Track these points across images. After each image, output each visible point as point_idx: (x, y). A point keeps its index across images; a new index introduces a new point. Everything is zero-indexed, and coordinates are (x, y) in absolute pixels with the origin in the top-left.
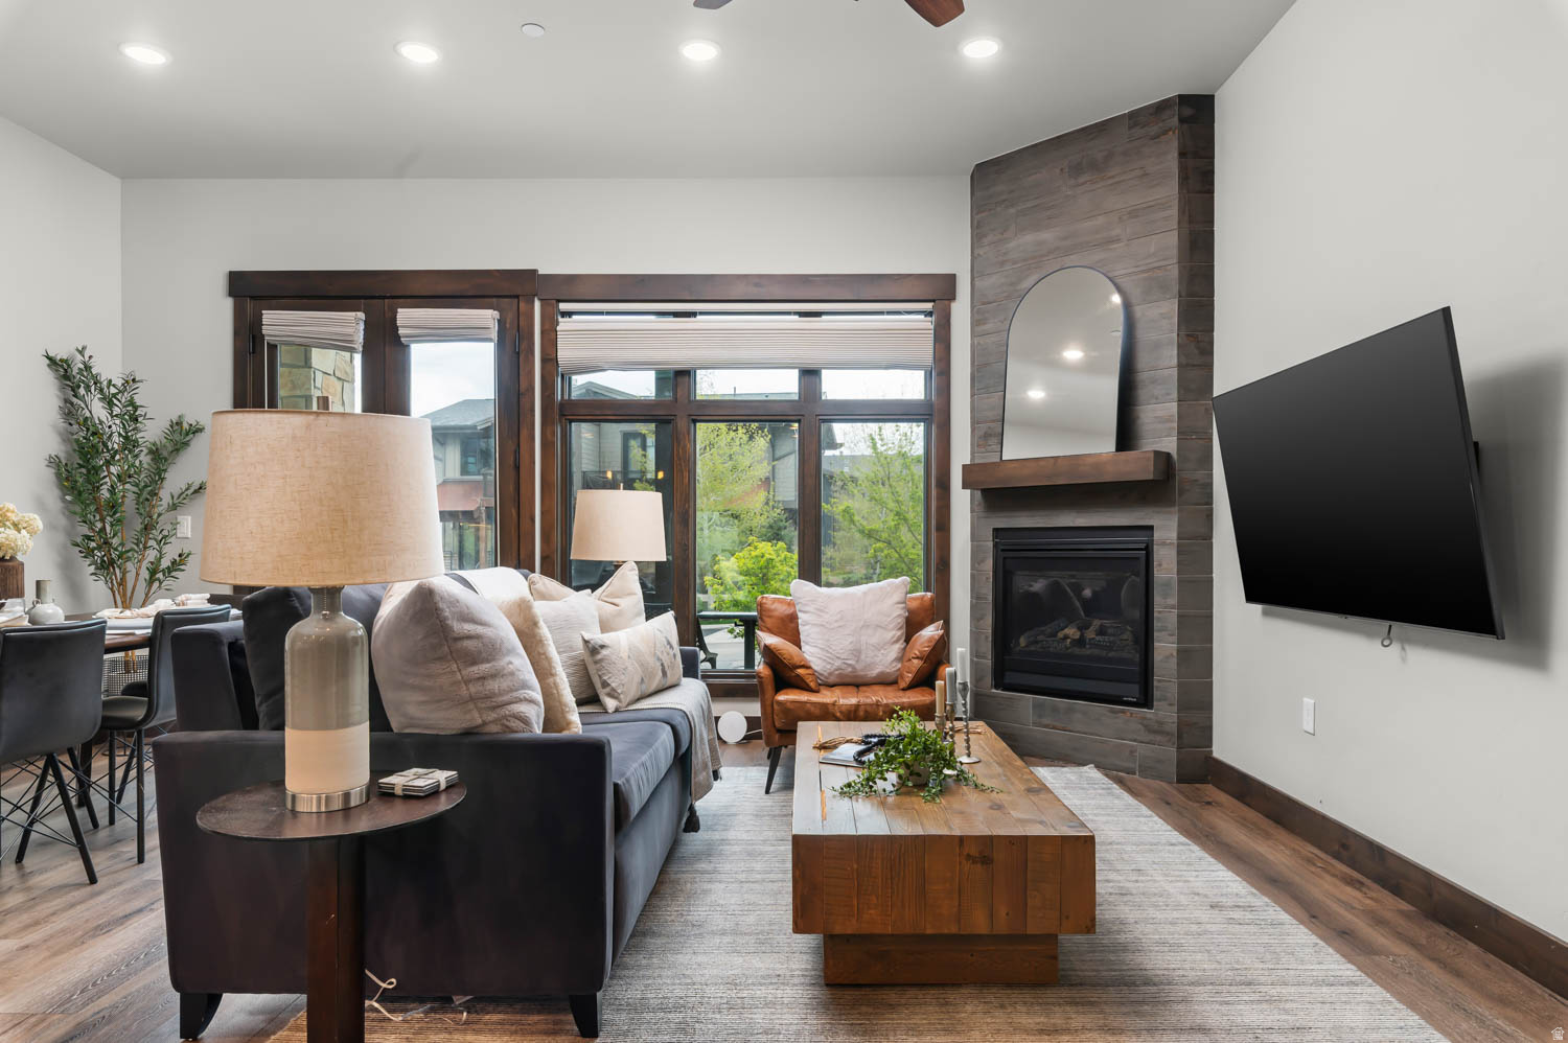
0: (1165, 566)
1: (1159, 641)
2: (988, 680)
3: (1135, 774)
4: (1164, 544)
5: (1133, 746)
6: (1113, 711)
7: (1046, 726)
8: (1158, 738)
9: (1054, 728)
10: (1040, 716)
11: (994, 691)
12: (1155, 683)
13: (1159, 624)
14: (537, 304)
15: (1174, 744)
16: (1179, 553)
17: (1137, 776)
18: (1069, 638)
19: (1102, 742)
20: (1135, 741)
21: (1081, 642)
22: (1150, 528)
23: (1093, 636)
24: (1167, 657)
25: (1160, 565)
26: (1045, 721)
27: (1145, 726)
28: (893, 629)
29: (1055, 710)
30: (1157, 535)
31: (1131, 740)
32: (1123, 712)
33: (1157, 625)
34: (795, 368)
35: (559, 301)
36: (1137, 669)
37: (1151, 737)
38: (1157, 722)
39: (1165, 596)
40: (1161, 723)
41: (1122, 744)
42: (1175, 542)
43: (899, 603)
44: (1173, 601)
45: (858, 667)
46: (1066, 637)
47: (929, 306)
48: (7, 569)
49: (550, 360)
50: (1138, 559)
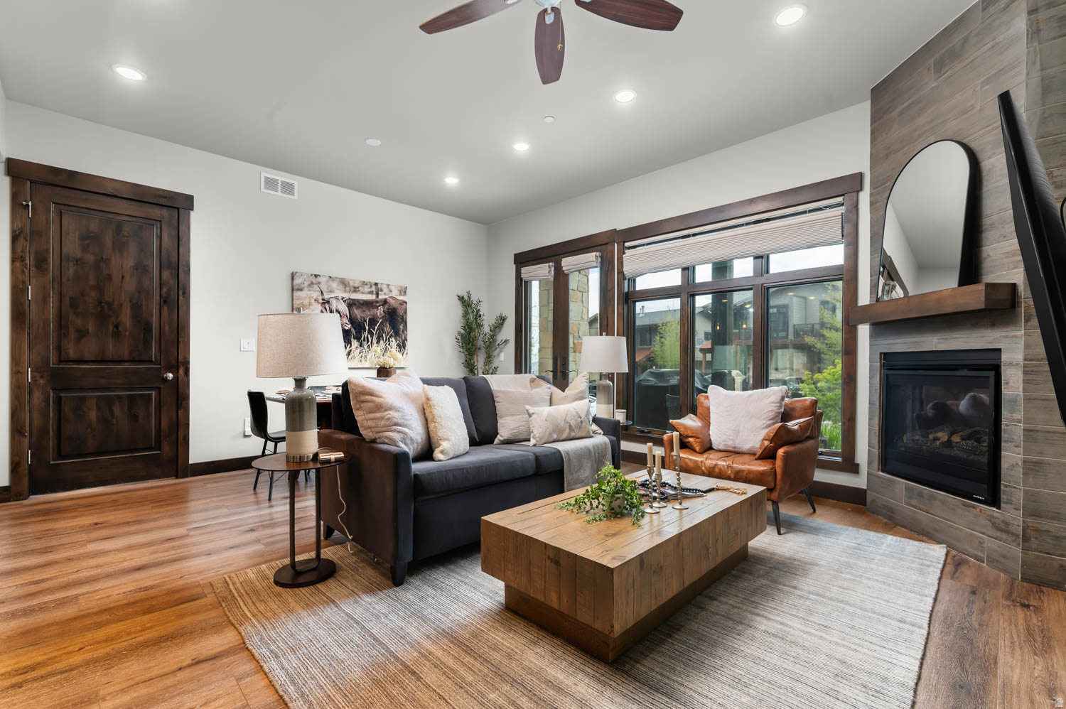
0: (1011, 384)
1: (1006, 450)
2: (876, 464)
3: (983, 562)
4: (1011, 365)
5: (981, 538)
6: (965, 505)
7: (915, 507)
8: (1004, 536)
9: (920, 509)
10: (910, 498)
11: (881, 473)
12: (1002, 488)
13: (1006, 436)
14: (616, 244)
15: (1019, 544)
16: (1025, 373)
17: (985, 565)
18: (939, 440)
19: (956, 528)
20: (984, 534)
21: (949, 444)
22: (1000, 350)
23: (959, 441)
24: (1013, 466)
25: (1007, 383)
26: (914, 502)
27: (993, 524)
28: (764, 420)
29: (920, 494)
30: (1004, 357)
31: (980, 533)
32: (974, 507)
33: (1004, 436)
34: (751, 256)
35: (624, 242)
36: (986, 472)
37: (999, 534)
38: (1003, 521)
39: (1012, 411)
40: (1006, 523)
41: (972, 534)
42: (1022, 363)
43: (773, 403)
44: (1019, 415)
45: (737, 441)
46: (936, 439)
47: (840, 199)
48: (388, 371)
49: (621, 272)
50: (988, 377)
